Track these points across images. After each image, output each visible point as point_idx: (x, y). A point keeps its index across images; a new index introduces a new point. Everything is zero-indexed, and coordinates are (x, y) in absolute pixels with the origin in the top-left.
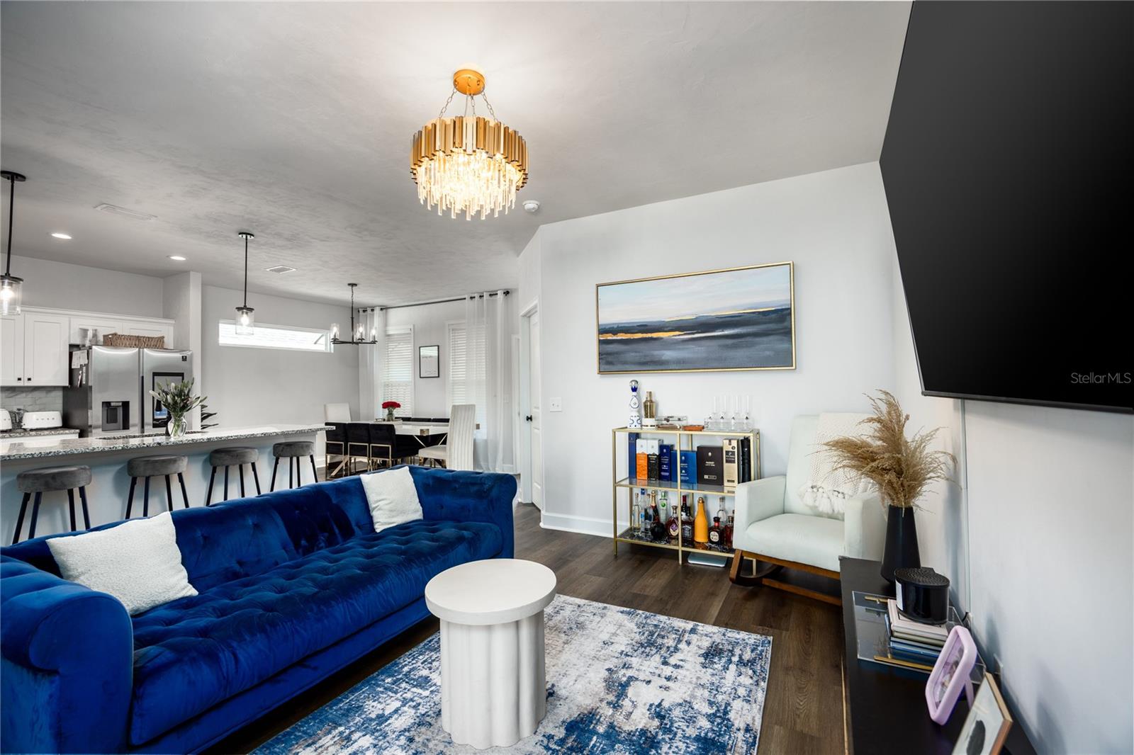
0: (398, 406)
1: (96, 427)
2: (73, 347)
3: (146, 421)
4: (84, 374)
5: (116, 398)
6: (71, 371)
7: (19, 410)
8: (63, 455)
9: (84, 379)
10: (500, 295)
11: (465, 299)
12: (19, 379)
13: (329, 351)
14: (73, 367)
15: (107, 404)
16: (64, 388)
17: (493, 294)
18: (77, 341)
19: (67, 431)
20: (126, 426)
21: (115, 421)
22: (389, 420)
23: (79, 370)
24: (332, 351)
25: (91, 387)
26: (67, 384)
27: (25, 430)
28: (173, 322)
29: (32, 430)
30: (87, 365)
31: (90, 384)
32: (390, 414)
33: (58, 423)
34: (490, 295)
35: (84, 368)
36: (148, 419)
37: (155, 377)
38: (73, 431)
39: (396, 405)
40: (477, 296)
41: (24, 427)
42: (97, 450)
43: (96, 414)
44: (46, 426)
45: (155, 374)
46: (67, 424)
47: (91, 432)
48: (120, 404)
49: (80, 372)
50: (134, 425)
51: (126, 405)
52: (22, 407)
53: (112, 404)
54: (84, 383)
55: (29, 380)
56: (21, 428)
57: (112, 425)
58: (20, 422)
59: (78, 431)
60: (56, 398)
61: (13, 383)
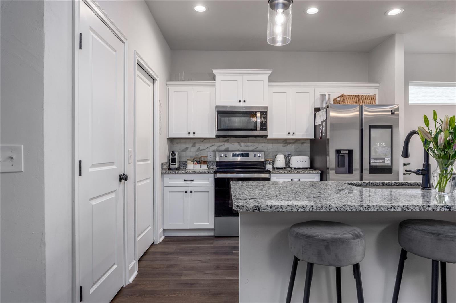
1: (332, 169)
3: (364, 167)
4: (324, 129)
5: (344, 147)
6: (315, 126)
7: (289, 155)
8: (335, 212)
9: (324, 131)
12: (289, 133)
14: (316, 124)
15: (338, 152)
16: (311, 140)
18: (318, 105)
19: (314, 172)
20: (350, 171)
21: (343, 166)
23: (320, 125)
25: (329, 139)
26: (312, 137)
27: (291, 168)
28: (378, 85)
29: (295, 169)
30: (325, 121)
31: (328, 137)
35: (324, 124)
36: (366, 166)
37: (371, 129)
38: (317, 171)
42: (372, 209)
43: (332, 159)
44: (301, 167)
45: (371, 127)
46: (312, 166)
47: (329, 173)
48: (347, 152)
49: (321, 127)
50: (356, 170)
51: (351, 152)
52: (290, 153)
53: (342, 152)
54: (324, 135)
55: (294, 133)
56: (290, 167)
57: (341, 169)
58: (289, 163)
59: (320, 172)
60: (307, 146)
61: (286, 136)
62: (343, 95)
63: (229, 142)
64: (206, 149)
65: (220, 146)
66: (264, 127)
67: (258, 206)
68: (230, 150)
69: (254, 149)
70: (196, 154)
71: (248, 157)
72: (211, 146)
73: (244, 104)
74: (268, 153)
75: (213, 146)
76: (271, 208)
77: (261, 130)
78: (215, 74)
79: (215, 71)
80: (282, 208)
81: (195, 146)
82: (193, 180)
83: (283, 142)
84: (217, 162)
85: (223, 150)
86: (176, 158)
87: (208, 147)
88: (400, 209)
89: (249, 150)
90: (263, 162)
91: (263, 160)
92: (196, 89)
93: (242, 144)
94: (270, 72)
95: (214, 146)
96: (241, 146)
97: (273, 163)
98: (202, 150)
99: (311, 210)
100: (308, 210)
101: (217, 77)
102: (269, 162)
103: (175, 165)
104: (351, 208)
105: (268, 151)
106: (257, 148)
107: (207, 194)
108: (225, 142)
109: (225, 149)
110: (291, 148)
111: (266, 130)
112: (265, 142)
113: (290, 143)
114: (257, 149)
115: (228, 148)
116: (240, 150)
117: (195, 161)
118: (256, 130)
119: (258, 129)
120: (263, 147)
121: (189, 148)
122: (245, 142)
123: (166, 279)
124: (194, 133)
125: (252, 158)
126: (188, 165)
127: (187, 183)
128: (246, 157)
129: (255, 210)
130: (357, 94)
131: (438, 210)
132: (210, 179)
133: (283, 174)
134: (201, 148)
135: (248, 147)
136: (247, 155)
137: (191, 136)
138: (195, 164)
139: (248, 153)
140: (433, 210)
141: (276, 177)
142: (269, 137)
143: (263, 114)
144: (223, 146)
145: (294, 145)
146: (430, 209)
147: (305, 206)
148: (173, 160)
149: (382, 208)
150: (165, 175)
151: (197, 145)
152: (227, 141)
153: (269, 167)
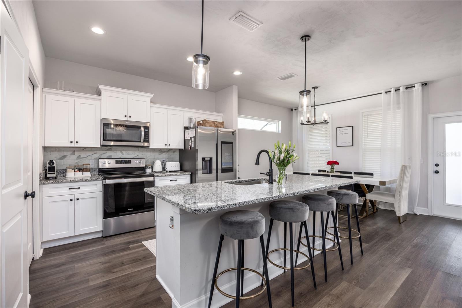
0: (337, 163)
1: (200, 171)
2: (186, 128)
4: (193, 142)
5: (207, 156)
6: (184, 140)
7: (163, 161)
9: (193, 144)
10: (418, 87)
11: (382, 93)
12: (166, 145)
13: (278, 132)
14: (185, 139)
15: (204, 159)
16: (180, 150)
17: (409, 87)
18: (187, 125)
19: (186, 173)
21: (206, 169)
22: (331, 173)
23: (189, 140)
24: (280, 132)
25: (197, 150)
26: (183, 148)
27: (167, 171)
28: (223, 115)
29: (170, 172)
30: (195, 137)
31: (196, 148)
32: (332, 169)
33: (178, 168)
34: (407, 88)
35: (193, 139)
36: (220, 167)
37: (222, 144)
39: (336, 163)
40: (393, 90)
41: (166, 170)
43: (200, 164)
44: (173, 170)
45: (222, 143)
46: (182, 169)
47: (197, 174)
48: (209, 159)
49: (191, 141)
50: (214, 171)
51: (211, 159)
53: (206, 159)
54: (193, 147)
55: (169, 145)
56: (165, 171)
57: (205, 171)
58: (165, 167)
59: (190, 173)
60: (177, 155)
61: (164, 147)
62: (205, 120)
63: (111, 150)
64: (87, 157)
65: (102, 154)
66: (147, 139)
67: (210, 208)
68: (112, 158)
69: (135, 156)
70: (76, 162)
71: (130, 163)
72: (93, 155)
73: (129, 119)
74: (147, 159)
75: (94, 154)
76: (218, 208)
77: (144, 141)
78: (101, 89)
79: (101, 87)
80: (224, 207)
81: (74, 154)
82: (79, 188)
83: (159, 151)
84: (100, 169)
85: (106, 158)
86: (55, 167)
87: (89, 156)
88: (277, 198)
89: (131, 157)
90: (144, 167)
91: (144, 166)
92: (78, 101)
93: (124, 152)
94: (152, 95)
95: (96, 154)
96: (123, 154)
97: (152, 168)
98: (82, 158)
99: (239, 205)
100: (238, 206)
101: (103, 93)
102: (149, 167)
103: (53, 174)
104: (258, 201)
105: (148, 158)
106: (138, 155)
107: (95, 199)
108: (107, 150)
109: (107, 157)
110: (164, 156)
111: (148, 142)
112: (144, 151)
113: (164, 152)
114: (137, 157)
115: (111, 156)
116: (122, 157)
117: (76, 168)
118: (140, 142)
119: (142, 140)
120: (142, 155)
121: (68, 156)
122: (127, 151)
123: (73, 290)
124: (77, 142)
125: (133, 164)
126: (67, 173)
127: (73, 192)
128: (128, 163)
129: (208, 211)
130: (213, 120)
131: (291, 196)
132: (98, 185)
133: (164, 176)
134: (81, 157)
135: (129, 155)
136: (129, 162)
137: (72, 145)
138: (76, 172)
139: (130, 161)
140: (289, 196)
141: (158, 180)
142: (150, 147)
143: (147, 129)
144: (106, 154)
145: (167, 154)
146: (288, 196)
147: (236, 204)
148: (51, 169)
149: (270, 198)
150: (44, 186)
151: (77, 154)
152: (110, 150)
153: (149, 171)
